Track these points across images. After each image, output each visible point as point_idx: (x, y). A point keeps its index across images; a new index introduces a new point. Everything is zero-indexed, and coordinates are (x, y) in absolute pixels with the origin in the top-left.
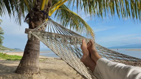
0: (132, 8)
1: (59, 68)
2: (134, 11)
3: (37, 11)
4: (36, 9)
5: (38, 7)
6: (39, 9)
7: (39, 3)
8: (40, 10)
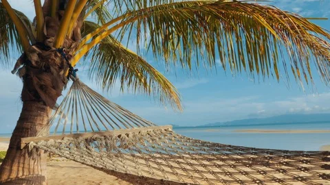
0: (248, 52)
1: (93, 180)
2: (252, 58)
3: (46, 50)
4: (42, 45)
5: (49, 40)
6: (51, 45)
7: (52, 32)
8: (54, 49)
